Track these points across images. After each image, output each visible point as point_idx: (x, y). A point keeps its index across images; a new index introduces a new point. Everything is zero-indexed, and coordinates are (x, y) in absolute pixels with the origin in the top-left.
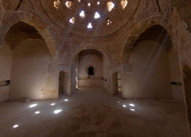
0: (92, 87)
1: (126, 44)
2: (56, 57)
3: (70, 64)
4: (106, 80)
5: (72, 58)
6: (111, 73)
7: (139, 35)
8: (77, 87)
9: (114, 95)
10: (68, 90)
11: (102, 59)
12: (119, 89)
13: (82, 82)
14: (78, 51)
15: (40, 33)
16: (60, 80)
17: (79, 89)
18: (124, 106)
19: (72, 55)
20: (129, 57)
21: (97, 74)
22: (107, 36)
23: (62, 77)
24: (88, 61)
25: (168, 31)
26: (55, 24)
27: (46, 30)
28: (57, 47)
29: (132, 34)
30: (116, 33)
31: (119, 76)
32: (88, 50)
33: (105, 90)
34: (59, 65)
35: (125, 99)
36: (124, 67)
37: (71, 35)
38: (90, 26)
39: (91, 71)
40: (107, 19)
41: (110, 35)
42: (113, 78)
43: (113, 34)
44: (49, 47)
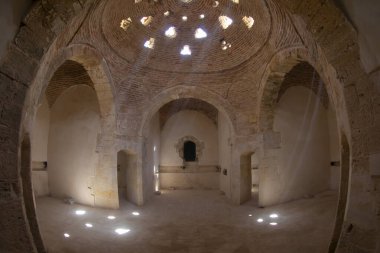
0: (191, 188)
1: (265, 90)
2: (111, 120)
3: (140, 134)
4: (225, 173)
5: (144, 121)
6: (237, 154)
7: (284, 75)
8: (157, 190)
9: (241, 204)
10: (138, 193)
11: (216, 123)
12: (253, 190)
13: (169, 179)
14: (158, 103)
15: (89, 73)
16: (118, 170)
17: (162, 192)
18: (260, 220)
19: (146, 114)
20: (273, 117)
21: (204, 157)
22: (224, 71)
23: (124, 164)
24: (183, 128)
25: (321, 75)
26: (116, 53)
27: (100, 67)
28: (114, 97)
29: (272, 71)
30: (243, 66)
31: (254, 161)
32: (182, 101)
33: (223, 194)
34: (118, 137)
35: (262, 208)
36: (264, 139)
37: (145, 70)
38: (186, 51)
39: (189, 151)
40: (221, 41)
41: (232, 69)
42: (242, 167)
43: (236, 68)
44: (99, 98)
